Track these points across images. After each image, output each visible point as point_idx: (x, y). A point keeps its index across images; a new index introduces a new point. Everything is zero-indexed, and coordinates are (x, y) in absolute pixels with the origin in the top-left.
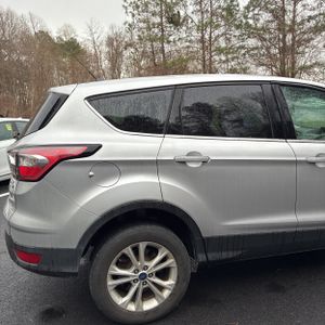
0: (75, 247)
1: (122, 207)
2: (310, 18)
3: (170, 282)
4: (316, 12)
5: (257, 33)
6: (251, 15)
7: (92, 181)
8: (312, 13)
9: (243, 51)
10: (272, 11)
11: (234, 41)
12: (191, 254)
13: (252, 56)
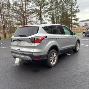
0: (46, 54)
1: (52, 46)
2: (29, 10)
3: (56, 59)
4: (30, 9)
5: (17, 12)
6: (14, 7)
7: (47, 42)
8: (29, 9)
9: (13, 16)
10: (19, 7)
11: (10, 13)
12: (58, 53)
13: (15, 18)
